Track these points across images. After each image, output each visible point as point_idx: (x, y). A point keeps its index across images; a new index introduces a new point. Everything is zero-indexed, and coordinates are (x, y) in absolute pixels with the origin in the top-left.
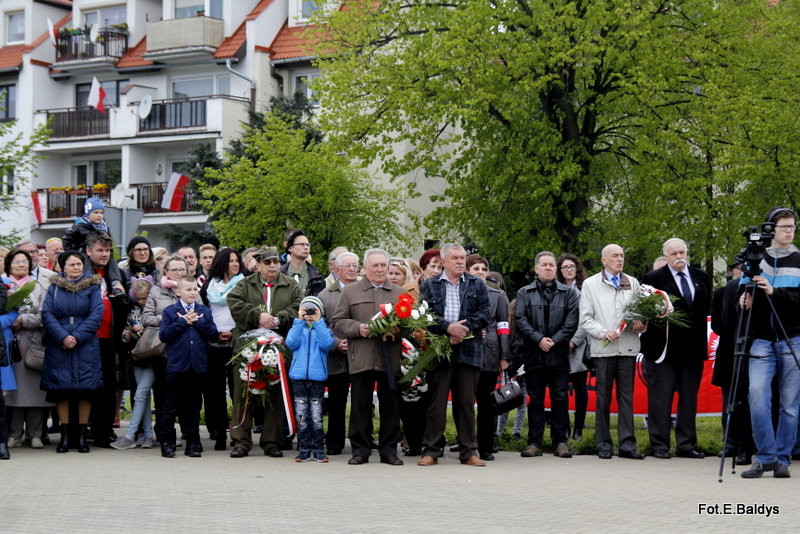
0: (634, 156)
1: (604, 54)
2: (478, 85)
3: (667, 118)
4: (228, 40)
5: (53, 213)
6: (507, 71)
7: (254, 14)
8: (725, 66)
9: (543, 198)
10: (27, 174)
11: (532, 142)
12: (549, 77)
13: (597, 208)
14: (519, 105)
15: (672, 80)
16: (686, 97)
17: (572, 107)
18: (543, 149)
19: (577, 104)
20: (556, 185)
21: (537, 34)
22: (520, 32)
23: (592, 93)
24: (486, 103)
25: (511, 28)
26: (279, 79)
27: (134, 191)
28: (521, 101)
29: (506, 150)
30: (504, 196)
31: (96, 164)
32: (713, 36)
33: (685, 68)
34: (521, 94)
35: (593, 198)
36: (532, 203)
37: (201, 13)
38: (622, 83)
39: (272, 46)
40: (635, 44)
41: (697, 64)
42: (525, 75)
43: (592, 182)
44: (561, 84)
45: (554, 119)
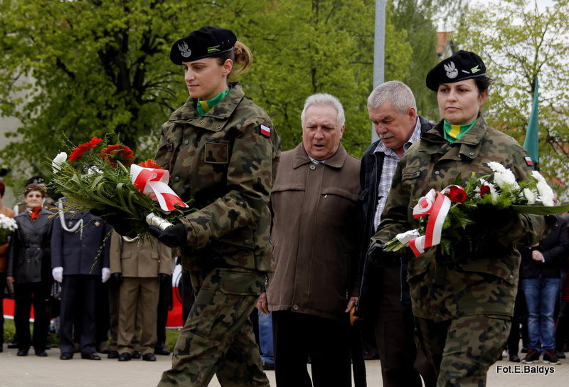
0: (175, 106)
1: (152, 22)
2: (47, 43)
11: (92, 93)
13: (143, 147)
14: (81, 61)
17: (125, 64)
18: (101, 99)
19: (129, 63)
20: (110, 128)
21: (98, 3)
23: (142, 54)
24: (54, 59)
28: (83, 58)
29: (70, 97)
34: (83, 52)
35: (140, 139)
38: (164, 47)
42: (87, 36)
43: (140, 126)
44: (117, 46)
45: (110, 73)
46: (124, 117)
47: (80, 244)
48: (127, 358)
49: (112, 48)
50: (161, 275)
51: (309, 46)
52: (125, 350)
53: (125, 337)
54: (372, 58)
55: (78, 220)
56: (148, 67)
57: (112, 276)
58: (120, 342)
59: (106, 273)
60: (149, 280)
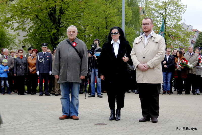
1: (62, 5)
2: (33, 11)
3: (76, 20)
6: (40, 8)
8: (88, 9)
9: (48, 37)
12: (50, 10)
15: (77, 12)
16: (80, 15)
18: (49, 26)
19: (56, 17)
20: (51, 34)
24: (35, 15)
33: (80, 9)
34: (43, 13)
38: (66, 12)
44: (53, 12)
45: (51, 19)
46: (55, 31)
49: (51, 12)
52: (57, 93)
53: (57, 90)
54: (122, 14)
55: (43, 59)
58: (55, 91)
59: (51, 73)
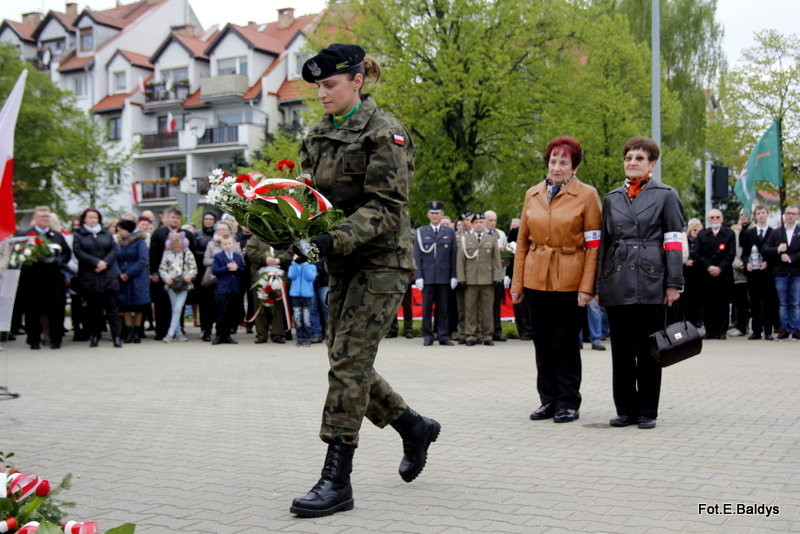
0: (500, 157)
1: (480, 95)
2: (404, 115)
3: (520, 134)
4: (251, 89)
5: (146, 196)
6: (422, 106)
7: (267, 73)
8: (553, 102)
9: (445, 184)
10: (129, 173)
11: (438, 150)
12: (448, 109)
13: (477, 189)
14: (430, 127)
15: (522, 111)
16: (530, 121)
17: (461, 128)
18: (444, 154)
19: (465, 127)
20: (453, 176)
21: (440, 83)
22: (430, 82)
23: (473, 119)
24: (409, 126)
25: (424, 80)
26: (283, 112)
27: (195, 182)
28: (431, 125)
29: (422, 154)
30: (421, 182)
31: (171, 166)
32: (548, 85)
33: (530, 104)
34: (430, 120)
35: (475, 183)
36: (438, 187)
37: (234, 72)
38: (492, 113)
39: (279, 92)
40: (499, 90)
41: (537, 101)
42: (433, 108)
43: (474, 173)
44: (455, 114)
45: (451, 135)
46: (462, 166)
47: (434, 261)
48: (473, 343)
49: (452, 115)
50: (494, 282)
51: (601, 106)
52: (471, 338)
53: (470, 328)
54: (651, 113)
55: (431, 244)
56: (479, 129)
57: (459, 284)
58: (467, 332)
59: (454, 282)
60: (486, 286)
